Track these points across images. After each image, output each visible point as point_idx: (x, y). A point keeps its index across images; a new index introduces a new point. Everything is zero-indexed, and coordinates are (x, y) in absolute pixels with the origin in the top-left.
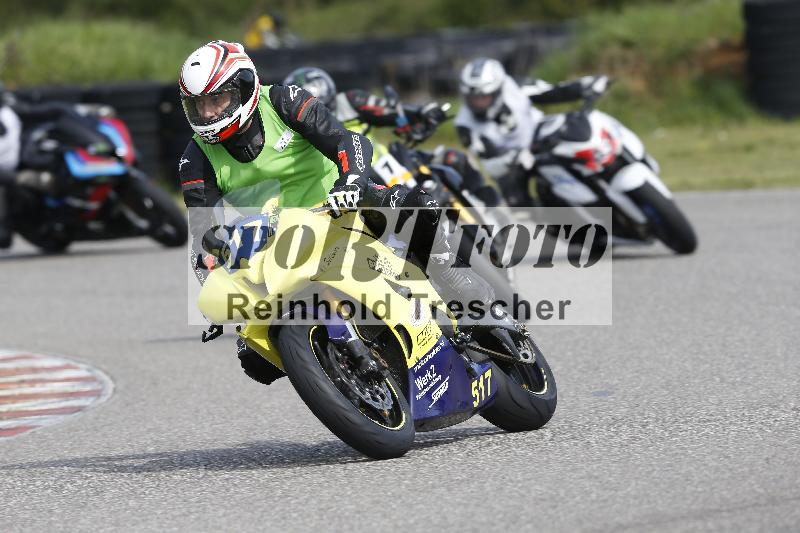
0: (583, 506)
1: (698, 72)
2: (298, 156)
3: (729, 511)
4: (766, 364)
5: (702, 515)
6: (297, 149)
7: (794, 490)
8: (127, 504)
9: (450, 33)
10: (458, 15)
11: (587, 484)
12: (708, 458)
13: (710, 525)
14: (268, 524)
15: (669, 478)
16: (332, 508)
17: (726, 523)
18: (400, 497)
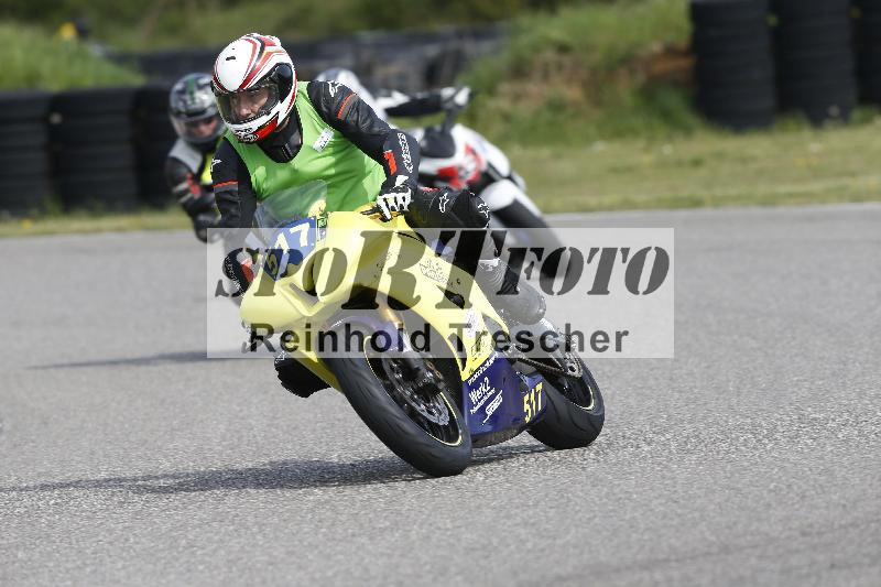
0: (517, 556)
1: (641, 78)
2: (339, 156)
3: (677, 561)
4: (717, 399)
5: (648, 566)
6: (337, 149)
7: (749, 538)
8: (16, 556)
9: (367, 36)
10: (376, 17)
11: (522, 532)
12: (655, 502)
13: (658, 576)
14: (172, 577)
15: (612, 525)
16: (241, 559)
17: (676, 574)
18: (317, 547)
